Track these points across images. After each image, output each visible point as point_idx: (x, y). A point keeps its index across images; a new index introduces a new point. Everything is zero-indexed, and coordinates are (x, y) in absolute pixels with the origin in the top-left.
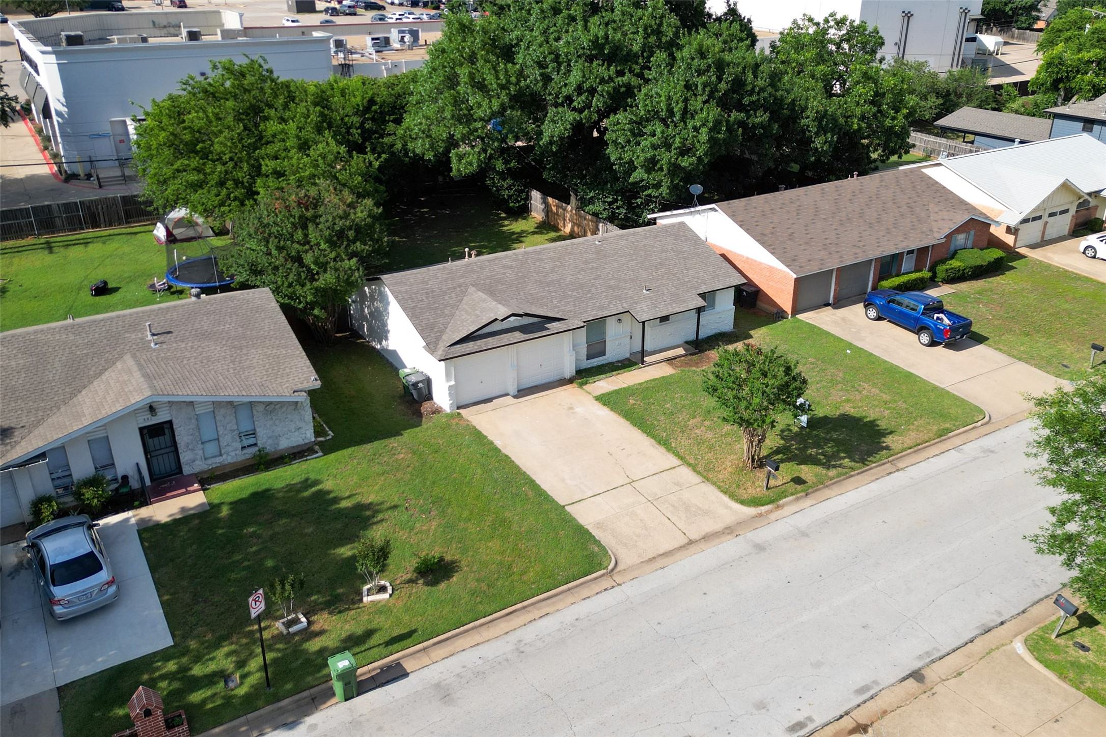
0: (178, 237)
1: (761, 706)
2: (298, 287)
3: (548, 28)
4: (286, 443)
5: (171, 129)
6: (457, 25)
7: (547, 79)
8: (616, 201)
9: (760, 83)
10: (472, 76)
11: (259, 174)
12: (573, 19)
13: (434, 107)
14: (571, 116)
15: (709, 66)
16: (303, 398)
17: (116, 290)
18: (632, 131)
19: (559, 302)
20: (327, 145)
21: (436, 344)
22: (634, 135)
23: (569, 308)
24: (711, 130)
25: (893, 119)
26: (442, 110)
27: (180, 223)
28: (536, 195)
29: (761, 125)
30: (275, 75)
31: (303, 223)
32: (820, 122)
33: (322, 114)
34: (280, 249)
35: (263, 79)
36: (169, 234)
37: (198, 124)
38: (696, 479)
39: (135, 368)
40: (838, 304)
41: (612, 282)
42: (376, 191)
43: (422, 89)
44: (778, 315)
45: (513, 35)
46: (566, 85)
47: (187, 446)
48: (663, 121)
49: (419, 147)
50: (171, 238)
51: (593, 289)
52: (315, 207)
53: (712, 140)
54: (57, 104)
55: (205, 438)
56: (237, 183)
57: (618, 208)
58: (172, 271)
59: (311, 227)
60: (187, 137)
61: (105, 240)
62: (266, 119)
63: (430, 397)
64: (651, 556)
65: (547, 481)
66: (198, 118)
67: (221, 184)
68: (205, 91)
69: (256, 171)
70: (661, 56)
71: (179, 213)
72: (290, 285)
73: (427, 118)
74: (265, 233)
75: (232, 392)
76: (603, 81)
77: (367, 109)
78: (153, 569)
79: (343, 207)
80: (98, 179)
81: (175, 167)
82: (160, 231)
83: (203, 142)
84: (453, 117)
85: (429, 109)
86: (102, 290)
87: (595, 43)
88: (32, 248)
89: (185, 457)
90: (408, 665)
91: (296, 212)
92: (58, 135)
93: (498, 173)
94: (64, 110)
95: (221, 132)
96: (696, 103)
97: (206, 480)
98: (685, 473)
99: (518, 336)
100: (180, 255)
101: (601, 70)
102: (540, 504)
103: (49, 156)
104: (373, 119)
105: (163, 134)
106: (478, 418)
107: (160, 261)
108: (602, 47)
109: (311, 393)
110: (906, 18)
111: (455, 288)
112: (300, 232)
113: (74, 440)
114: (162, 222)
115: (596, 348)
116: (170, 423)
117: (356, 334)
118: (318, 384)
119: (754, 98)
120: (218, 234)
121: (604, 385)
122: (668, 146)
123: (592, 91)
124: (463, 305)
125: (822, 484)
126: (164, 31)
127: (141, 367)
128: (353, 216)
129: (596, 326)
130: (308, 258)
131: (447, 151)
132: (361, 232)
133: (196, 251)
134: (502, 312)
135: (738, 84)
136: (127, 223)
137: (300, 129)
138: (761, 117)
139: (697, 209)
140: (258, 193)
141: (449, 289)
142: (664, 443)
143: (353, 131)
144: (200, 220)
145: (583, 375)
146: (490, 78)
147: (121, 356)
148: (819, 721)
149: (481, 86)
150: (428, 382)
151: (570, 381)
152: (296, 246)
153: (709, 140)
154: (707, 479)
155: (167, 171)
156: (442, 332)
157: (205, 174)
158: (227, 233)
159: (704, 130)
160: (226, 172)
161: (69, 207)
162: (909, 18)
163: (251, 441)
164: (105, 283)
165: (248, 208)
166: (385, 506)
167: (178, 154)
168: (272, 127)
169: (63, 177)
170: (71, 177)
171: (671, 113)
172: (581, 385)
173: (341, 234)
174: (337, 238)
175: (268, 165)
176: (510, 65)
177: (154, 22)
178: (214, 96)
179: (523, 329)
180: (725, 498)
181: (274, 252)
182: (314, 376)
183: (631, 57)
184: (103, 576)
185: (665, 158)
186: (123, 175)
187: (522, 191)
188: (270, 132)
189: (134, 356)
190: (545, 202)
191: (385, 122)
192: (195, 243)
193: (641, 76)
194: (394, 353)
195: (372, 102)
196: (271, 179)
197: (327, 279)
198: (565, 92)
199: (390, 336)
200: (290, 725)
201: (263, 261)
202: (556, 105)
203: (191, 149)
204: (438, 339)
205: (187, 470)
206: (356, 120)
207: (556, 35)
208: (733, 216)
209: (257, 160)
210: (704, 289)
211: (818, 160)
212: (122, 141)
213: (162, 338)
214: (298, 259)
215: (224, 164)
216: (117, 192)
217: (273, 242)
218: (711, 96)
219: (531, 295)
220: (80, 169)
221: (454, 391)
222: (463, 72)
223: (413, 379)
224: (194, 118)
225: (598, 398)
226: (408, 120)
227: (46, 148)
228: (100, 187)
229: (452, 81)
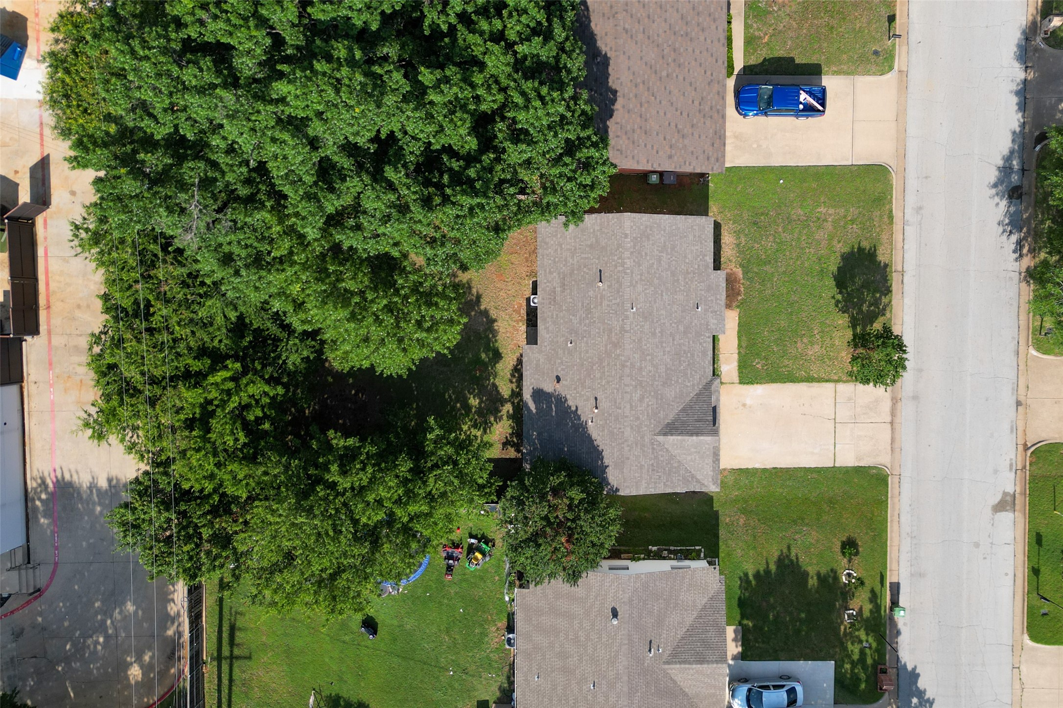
1: (996, 471)
19: (689, 382)
38: (851, 386)
64: (889, 448)
90: (895, 580)
98: (843, 389)
111: (653, 449)
121: (727, 367)
141: (653, 453)
142: (811, 379)
148: (1013, 457)
166: (785, 551)
200: (898, 633)
219: (676, 397)
225: (743, 382)
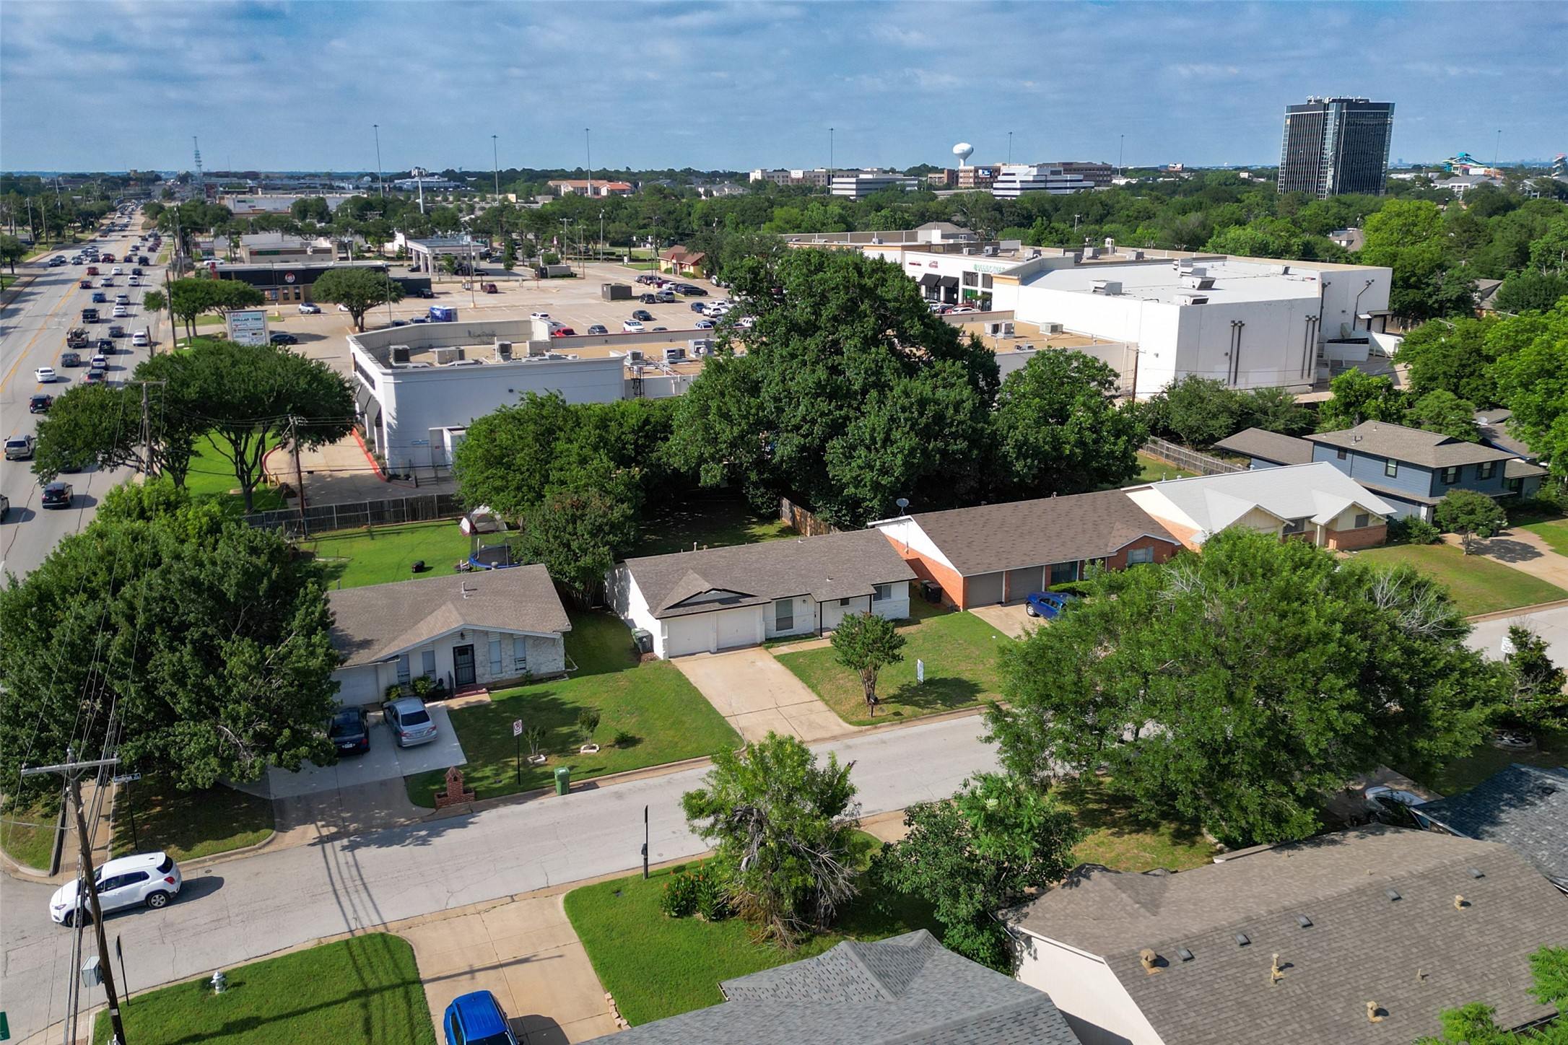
0: (479, 530)
2: (566, 566)
3: (786, 370)
4: (545, 669)
5: (486, 446)
6: (713, 366)
7: (780, 410)
8: (840, 510)
9: (961, 417)
10: (719, 408)
11: (547, 482)
12: (804, 363)
13: (690, 431)
14: (798, 440)
15: (912, 404)
16: (558, 636)
17: (430, 569)
18: (843, 454)
20: (601, 461)
21: (657, 608)
22: (847, 458)
23: (763, 589)
24: (906, 457)
25: (1115, 444)
26: (696, 432)
27: (483, 518)
28: (786, 502)
29: (961, 452)
30: (567, 404)
31: (574, 520)
32: (1020, 448)
33: (600, 436)
34: (555, 537)
35: (557, 407)
36: (473, 527)
37: (505, 443)
38: (826, 708)
39: (454, 609)
40: (1009, 602)
41: (803, 572)
42: (636, 497)
43: (680, 417)
44: (954, 608)
45: (759, 374)
46: (794, 416)
47: (481, 662)
48: (868, 448)
49: (677, 462)
50: (474, 530)
51: (786, 577)
52: (584, 508)
53: (906, 463)
54: (388, 417)
55: (493, 660)
56: (530, 488)
57: (844, 515)
58: (474, 555)
59: (579, 522)
60: (497, 453)
61: (413, 530)
62: (558, 439)
63: (651, 650)
65: (719, 703)
66: (507, 439)
67: (518, 489)
68: (514, 418)
69: (546, 479)
70: (874, 393)
71: (483, 510)
72: (560, 564)
73: (684, 440)
74: (546, 526)
75: (513, 626)
76: (823, 414)
77: (641, 428)
78: (456, 730)
79: (603, 508)
80: (416, 479)
81: (485, 475)
82: (465, 525)
83: (508, 456)
84: (703, 439)
85: (685, 433)
86: (420, 568)
87: (818, 384)
88: (359, 535)
89: (479, 671)
90: (599, 784)
91: (569, 512)
92: (386, 444)
93: (753, 483)
94: (394, 422)
95: (522, 449)
96: (896, 435)
97: (491, 688)
98: (820, 705)
99: (717, 606)
100: (480, 544)
101: (823, 405)
102: (708, 715)
103: (372, 458)
104: (646, 437)
105: (480, 450)
106: (685, 666)
107: (466, 548)
108: (824, 387)
109: (565, 634)
110: (1237, 329)
111: (678, 570)
112: (571, 525)
113: (414, 650)
114: (468, 517)
115: (785, 621)
116: (472, 646)
117: (608, 607)
118: (570, 628)
119: (953, 429)
120: (510, 527)
121: (785, 649)
122: (871, 468)
123: (814, 422)
124: (682, 583)
125: (915, 718)
126: (478, 340)
127: (457, 609)
128: (610, 516)
129: (784, 604)
130: (574, 545)
131: (699, 465)
132: (614, 527)
133: (494, 540)
134: (707, 586)
135: (939, 418)
136: (440, 517)
137: (581, 448)
138: (962, 445)
139: (901, 518)
140: (544, 496)
141: (674, 570)
142: (813, 687)
143: (628, 446)
144: (498, 517)
145: (770, 641)
146: (734, 410)
147: (444, 603)
149: (726, 416)
150: (650, 637)
151: (760, 645)
152: (567, 536)
153: (903, 464)
154: (832, 709)
155: (479, 478)
156: (662, 600)
157: (507, 481)
158: (518, 528)
159: (899, 456)
160: (523, 480)
161: (397, 503)
162: (1240, 327)
163: (523, 666)
164: (423, 563)
165: (537, 507)
167: (489, 465)
168: (560, 446)
169: (386, 477)
170: (394, 477)
171: (874, 441)
172: (767, 648)
173: (600, 529)
174: (597, 531)
175: (554, 476)
176: (752, 399)
177: (469, 332)
178: (519, 420)
179: (722, 601)
180: (840, 721)
181: (551, 540)
182: (568, 622)
183: (850, 395)
184: (429, 724)
185: (868, 476)
186: (436, 477)
187: (773, 499)
188: (558, 450)
189: (453, 603)
190: (792, 511)
191: (656, 439)
192: (492, 535)
193: (858, 409)
194: (632, 620)
195: (647, 422)
196: (556, 486)
197: (586, 561)
198: (793, 422)
199: (631, 607)
201: (543, 545)
202: (787, 431)
203: (498, 462)
204: (658, 605)
205: (479, 681)
206: (631, 437)
207: (791, 375)
208: (923, 526)
209: (547, 471)
210: (878, 581)
211: (1022, 480)
212: (437, 447)
213: (471, 593)
214: (568, 546)
215: (522, 474)
216: (434, 491)
217: (551, 532)
218: (912, 428)
220: (401, 472)
221: (667, 643)
222: (713, 404)
223: (640, 635)
224: (502, 437)
225: (775, 657)
226: (673, 440)
227: (370, 450)
228: (417, 486)
229: (704, 411)
